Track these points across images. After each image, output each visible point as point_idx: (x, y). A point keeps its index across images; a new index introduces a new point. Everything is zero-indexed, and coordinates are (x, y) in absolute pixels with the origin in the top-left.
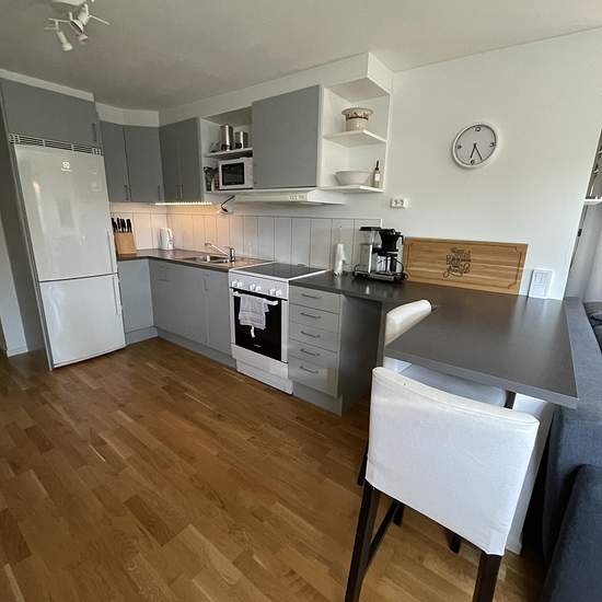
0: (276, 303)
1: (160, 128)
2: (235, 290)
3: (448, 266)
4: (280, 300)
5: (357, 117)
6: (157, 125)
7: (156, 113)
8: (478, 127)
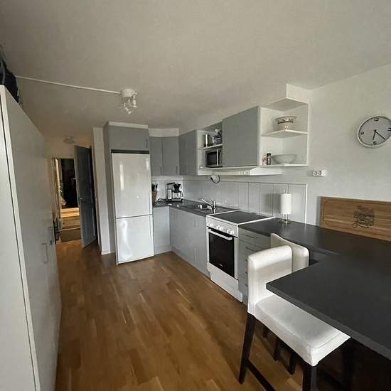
0: (230, 239)
1: (179, 136)
2: (210, 228)
3: (356, 219)
4: (233, 237)
5: (284, 122)
6: (178, 135)
7: (178, 129)
8: (377, 119)
